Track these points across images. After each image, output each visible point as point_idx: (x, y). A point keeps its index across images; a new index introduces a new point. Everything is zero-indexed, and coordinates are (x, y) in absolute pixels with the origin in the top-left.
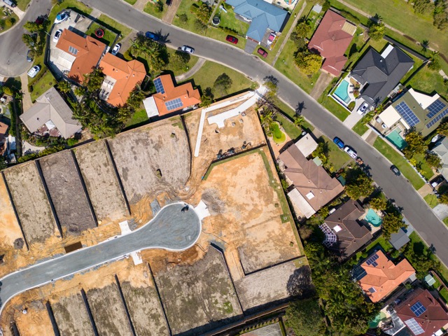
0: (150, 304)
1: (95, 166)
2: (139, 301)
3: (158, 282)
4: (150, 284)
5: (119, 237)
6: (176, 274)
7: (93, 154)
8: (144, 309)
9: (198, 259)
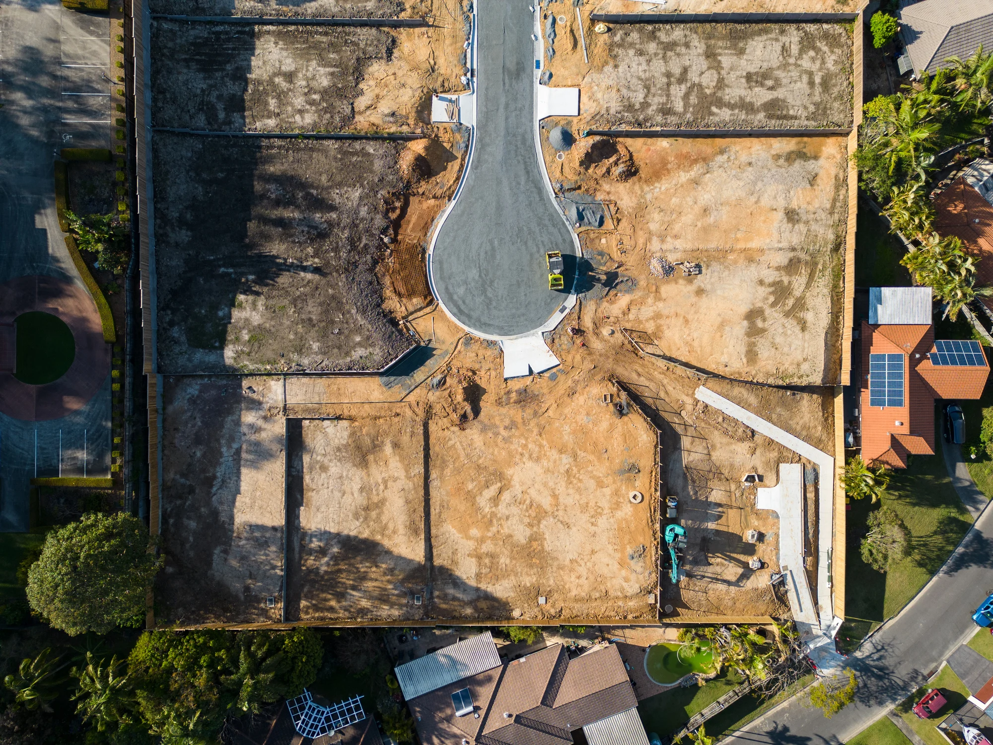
0: (299, 101)
1: (780, 74)
2: (322, 70)
3: (357, 145)
4: (362, 122)
5: (538, 73)
6: (363, 211)
7: (818, 80)
8: (290, 77)
9: (388, 292)
